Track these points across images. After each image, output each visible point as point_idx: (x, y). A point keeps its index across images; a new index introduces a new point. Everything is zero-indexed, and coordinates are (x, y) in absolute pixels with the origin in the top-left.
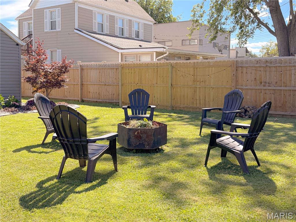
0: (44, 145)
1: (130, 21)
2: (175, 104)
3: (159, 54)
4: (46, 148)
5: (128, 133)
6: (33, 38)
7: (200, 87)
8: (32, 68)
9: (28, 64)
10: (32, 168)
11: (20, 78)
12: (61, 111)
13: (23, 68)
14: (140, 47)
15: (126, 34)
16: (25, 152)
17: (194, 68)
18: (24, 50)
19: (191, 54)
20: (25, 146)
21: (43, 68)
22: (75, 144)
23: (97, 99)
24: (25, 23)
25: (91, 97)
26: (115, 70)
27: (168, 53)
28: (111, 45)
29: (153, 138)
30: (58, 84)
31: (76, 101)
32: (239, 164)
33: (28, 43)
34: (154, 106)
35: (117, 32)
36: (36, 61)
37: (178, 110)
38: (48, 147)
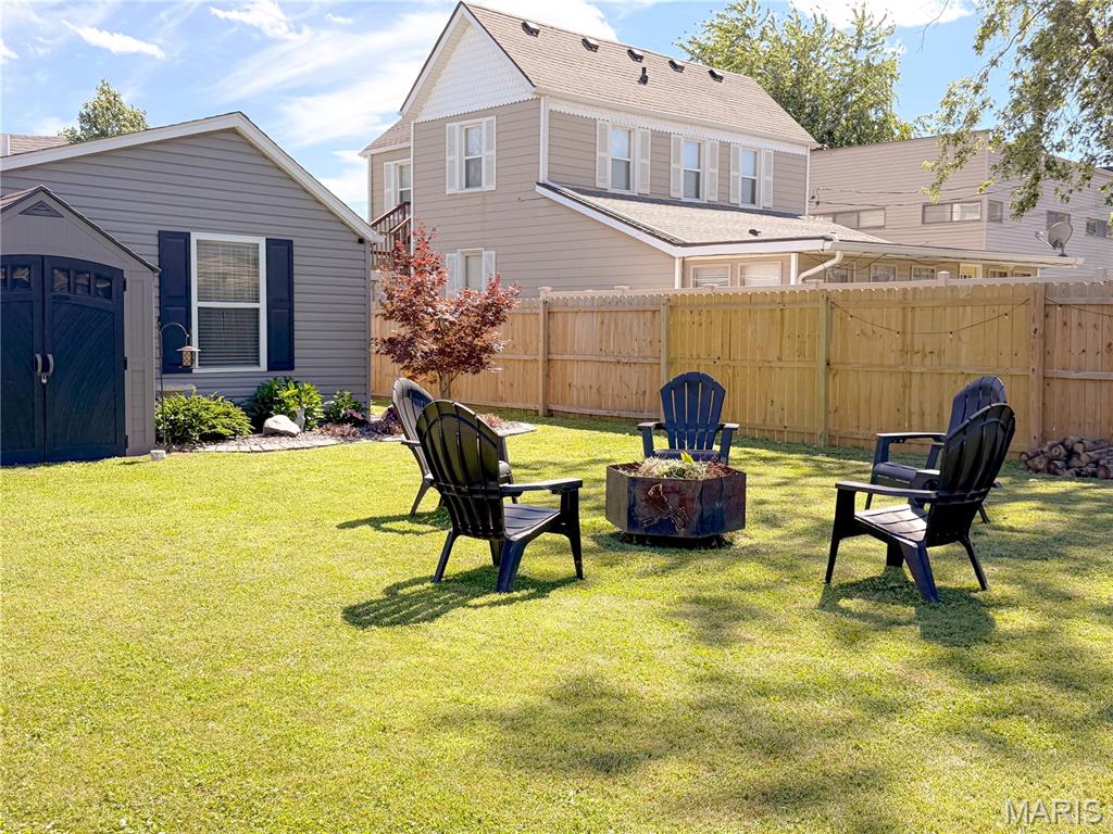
0: (414, 516)
1: (725, 146)
2: (837, 429)
3: (808, 260)
4: (419, 523)
5: (630, 492)
6: (412, 216)
7: (922, 373)
8: (402, 310)
9: (390, 297)
10: (379, 559)
11: (367, 341)
12: (442, 416)
13: (376, 308)
14: (753, 237)
15: (709, 193)
16: (367, 528)
17: (904, 308)
18: (384, 253)
19: (932, 257)
20: (368, 516)
21: (430, 310)
22: (476, 499)
23: (590, 408)
24: (390, 168)
25: (575, 403)
26: (649, 315)
27: (839, 256)
28: (649, 234)
29: (699, 507)
30: (473, 359)
31: (529, 413)
32: (911, 578)
33: (398, 230)
34: (736, 426)
35: (679, 186)
36: (412, 288)
37: (849, 446)
38: (425, 523)
